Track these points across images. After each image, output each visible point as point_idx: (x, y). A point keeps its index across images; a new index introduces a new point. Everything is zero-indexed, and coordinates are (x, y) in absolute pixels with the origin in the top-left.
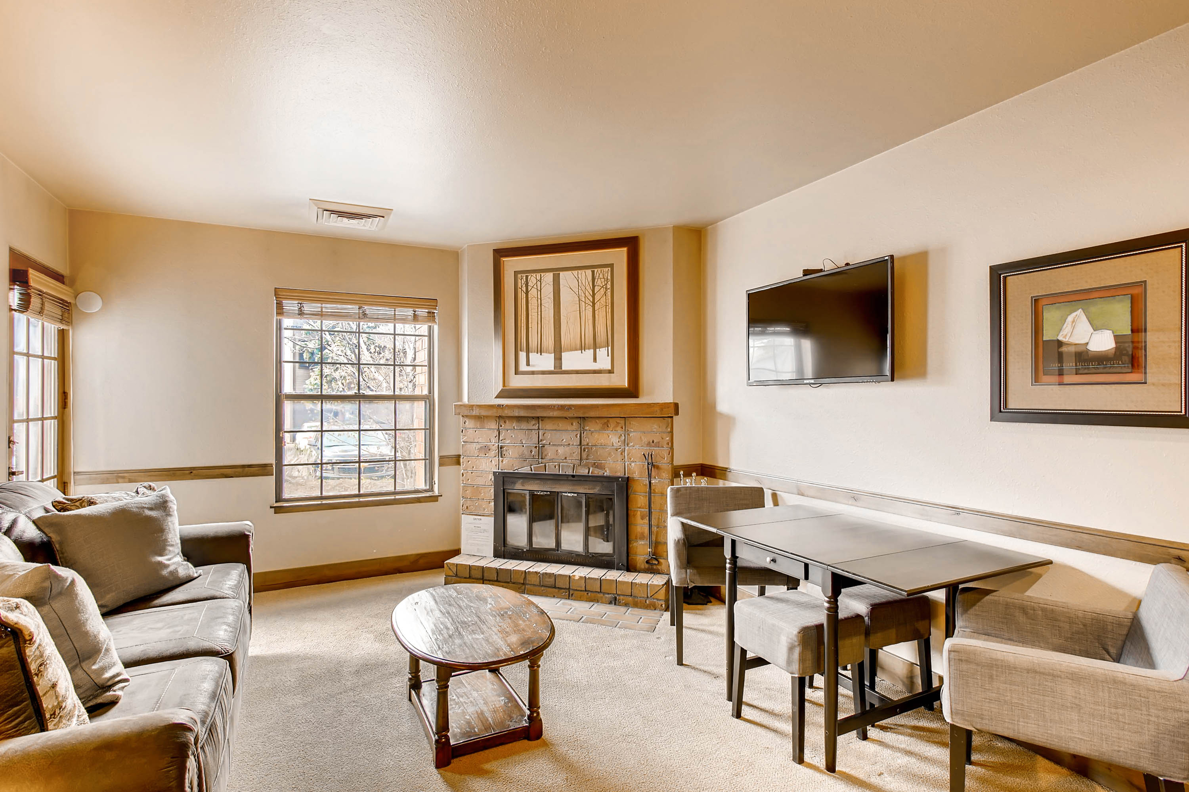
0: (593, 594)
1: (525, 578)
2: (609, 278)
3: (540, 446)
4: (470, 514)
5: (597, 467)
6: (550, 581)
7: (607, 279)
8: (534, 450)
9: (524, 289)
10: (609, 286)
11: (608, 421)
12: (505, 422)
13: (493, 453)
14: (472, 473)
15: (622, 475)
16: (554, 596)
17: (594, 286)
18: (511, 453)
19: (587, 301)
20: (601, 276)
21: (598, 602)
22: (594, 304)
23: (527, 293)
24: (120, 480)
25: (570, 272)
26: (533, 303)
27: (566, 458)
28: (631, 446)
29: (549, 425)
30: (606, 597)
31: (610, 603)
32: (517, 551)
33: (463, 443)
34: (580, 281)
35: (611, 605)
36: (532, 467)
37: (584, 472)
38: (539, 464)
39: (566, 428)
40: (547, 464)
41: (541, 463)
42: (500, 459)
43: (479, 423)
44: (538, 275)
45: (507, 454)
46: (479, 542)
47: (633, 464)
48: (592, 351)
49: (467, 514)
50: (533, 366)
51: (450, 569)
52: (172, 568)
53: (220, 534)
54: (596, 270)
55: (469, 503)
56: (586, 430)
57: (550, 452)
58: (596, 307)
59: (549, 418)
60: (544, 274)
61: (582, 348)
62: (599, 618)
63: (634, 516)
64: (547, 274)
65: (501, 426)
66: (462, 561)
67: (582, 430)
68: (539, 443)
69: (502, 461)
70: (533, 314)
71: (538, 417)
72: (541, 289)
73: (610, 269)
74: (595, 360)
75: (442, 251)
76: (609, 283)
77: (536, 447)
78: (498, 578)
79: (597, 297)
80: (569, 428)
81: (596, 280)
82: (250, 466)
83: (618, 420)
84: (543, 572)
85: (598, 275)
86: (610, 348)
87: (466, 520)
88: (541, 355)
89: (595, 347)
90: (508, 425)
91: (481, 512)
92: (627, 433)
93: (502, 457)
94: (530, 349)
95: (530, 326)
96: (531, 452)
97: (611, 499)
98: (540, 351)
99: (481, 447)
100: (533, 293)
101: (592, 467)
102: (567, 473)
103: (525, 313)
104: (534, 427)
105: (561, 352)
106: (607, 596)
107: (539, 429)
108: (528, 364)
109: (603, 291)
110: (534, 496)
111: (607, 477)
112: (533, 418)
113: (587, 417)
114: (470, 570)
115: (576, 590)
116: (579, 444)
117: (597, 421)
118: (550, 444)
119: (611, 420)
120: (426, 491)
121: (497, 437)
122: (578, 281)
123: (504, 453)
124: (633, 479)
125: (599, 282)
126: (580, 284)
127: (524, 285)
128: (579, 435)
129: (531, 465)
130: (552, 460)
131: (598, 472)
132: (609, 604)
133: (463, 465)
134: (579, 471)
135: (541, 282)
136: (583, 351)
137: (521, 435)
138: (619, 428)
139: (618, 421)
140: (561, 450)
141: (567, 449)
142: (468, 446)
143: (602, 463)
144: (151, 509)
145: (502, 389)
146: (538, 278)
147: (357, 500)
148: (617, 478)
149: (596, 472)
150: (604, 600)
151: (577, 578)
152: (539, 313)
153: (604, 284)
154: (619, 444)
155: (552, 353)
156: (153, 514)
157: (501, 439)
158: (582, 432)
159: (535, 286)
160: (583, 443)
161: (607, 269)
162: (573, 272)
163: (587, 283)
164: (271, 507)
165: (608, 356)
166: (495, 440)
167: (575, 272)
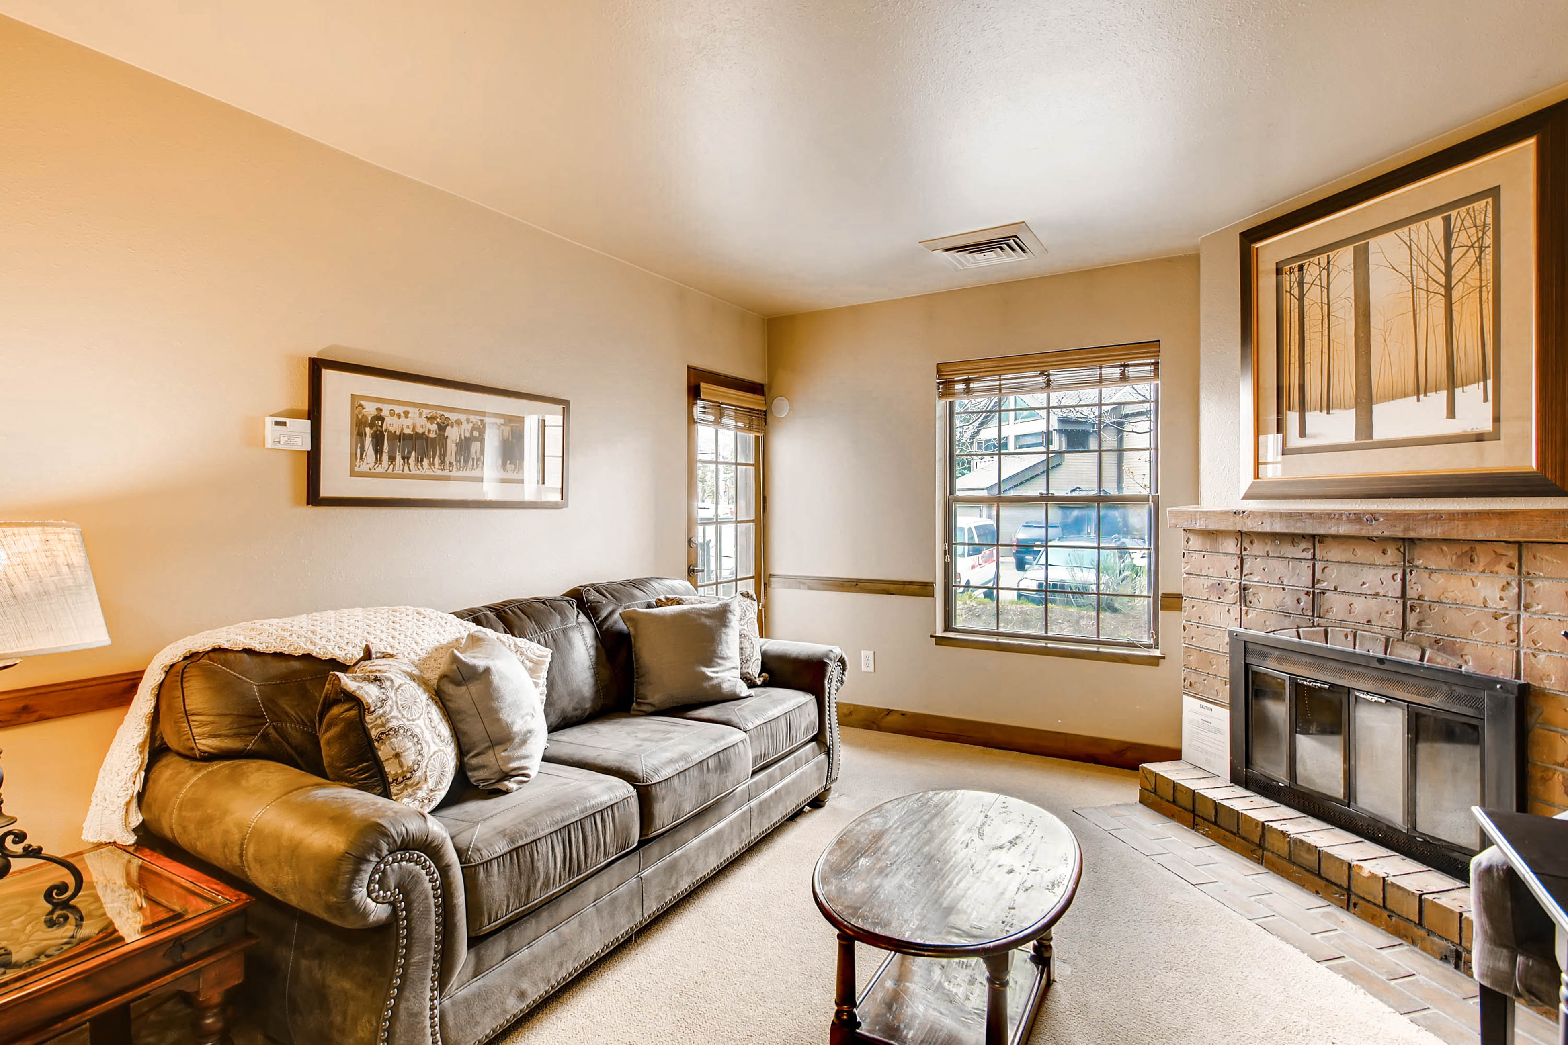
0: (1402, 924)
1: (1263, 836)
2: (1489, 220)
3: (1317, 591)
4: (1195, 697)
5: (1442, 649)
6: (1311, 860)
7: (1485, 225)
8: (1304, 598)
9: (1296, 291)
10: (1488, 241)
11: (1472, 549)
12: (1252, 543)
13: (1232, 595)
14: (1198, 627)
15: (1510, 676)
16: (1317, 892)
17: (1449, 250)
18: (1263, 599)
19: (1433, 287)
20: (1468, 223)
21: (1414, 943)
22: (1449, 288)
23: (1301, 299)
24: (802, 586)
25: (1392, 234)
26: (1313, 314)
27: (1369, 621)
28: (1535, 613)
29: (1335, 553)
30: (1433, 943)
31: (1445, 959)
32: (1269, 782)
33: (1185, 575)
34: (1414, 247)
35: (1446, 965)
36: (1301, 630)
37: (1411, 655)
38: (1313, 626)
39: (1371, 561)
40: (1329, 629)
41: (1318, 625)
42: (1244, 608)
43: (1209, 541)
44: (1323, 258)
45: (1255, 600)
46: (1209, 749)
47: (1542, 657)
48: (1444, 394)
49: (1191, 696)
50: (1314, 436)
51: (1146, 778)
52: (715, 682)
53: (801, 657)
54: (1454, 213)
55: (1193, 678)
56: (1417, 567)
57: (1335, 605)
58: (1455, 295)
59: (1335, 537)
60: (1335, 252)
61: (1420, 389)
62: (1384, 978)
63: (1545, 780)
64: (1341, 250)
65: (1245, 549)
66: (1165, 771)
67: (1407, 567)
68: (1313, 586)
69: (1246, 613)
70: (1313, 336)
71: (1313, 536)
72: (1328, 284)
73: (1490, 200)
74: (1451, 413)
75: (1169, 260)
76: (1490, 233)
77: (1307, 593)
78: (1218, 820)
79: (1457, 273)
80: (1379, 559)
81: (1454, 236)
82: (911, 583)
83: (1500, 549)
84: (1296, 836)
85: (1459, 222)
86: (1490, 383)
87: (1190, 706)
88: (1328, 413)
89: (1452, 383)
90: (1258, 548)
91: (1212, 697)
92: (1524, 578)
93: (1246, 605)
94: (1307, 405)
95: (1307, 360)
96: (1298, 601)
97: (1475, 728)
98: (1328, 406)
99: (1213, 585)
100: (1313, 295)
101: (1431, 647)
102: (1371, 653)
103: (1297, 337)
104: (1305, 555)
105: (1372, 404)
106: (1436, 939)
107: (1314, 558)
108: (1303, 433)
109: (1471, 256)
110: (1298, 688)
111: (1468, 677)
112: (1303, 536)
113: (1420, 539)
114: (1174, 790)
115: (1364, 899)
116: (1399, 595)
117: (1445, 548)
118: (1336, 589)
119: (1479, 547)
120: (1149, 647)
121: (1239, 570)
122: (1410, 248)
123: (1250, 598)
124: (1542, 694)
125: (1461, 239)
126: (1415, 254)
127: (1296, 284)
128: (1399, 577)
129: (1298, 627)
130: (1341, 623)
131: (1442, 661)
132: (1441, 959)
133: (1185, 612)
134: (1400, 652)
135: (1328, 269)
136: (1421, 396)
137: (1279, 568)
138: (1502, 568)
139: (1499, 551)
140: (1359, 604)
141: (1372, 602)
142: (1193, 580)
143: (1454, 643)
144: (707, 616)
145: (1253, 483)
146: (1324, 263)
147: (1042, 644)
148: (1489, 683)
149: (1439, 660)
150: (1428, 944)
151: (1365, 873)
152: (1326, 332)
153: (1474, 239)
154: (1503, 604)
155: (1350, 408)
156: (708, 622)
157: (1245, 572)
158: (1408, 570)
159: (1318, 282)
160: (1411, 593)
161: (1483, 203)
162: (1399, 232)
163: (1432, 247)
164: (931, 636)
165: (1486, 400)
166: (1234, 574)
167: (1403, 232)
